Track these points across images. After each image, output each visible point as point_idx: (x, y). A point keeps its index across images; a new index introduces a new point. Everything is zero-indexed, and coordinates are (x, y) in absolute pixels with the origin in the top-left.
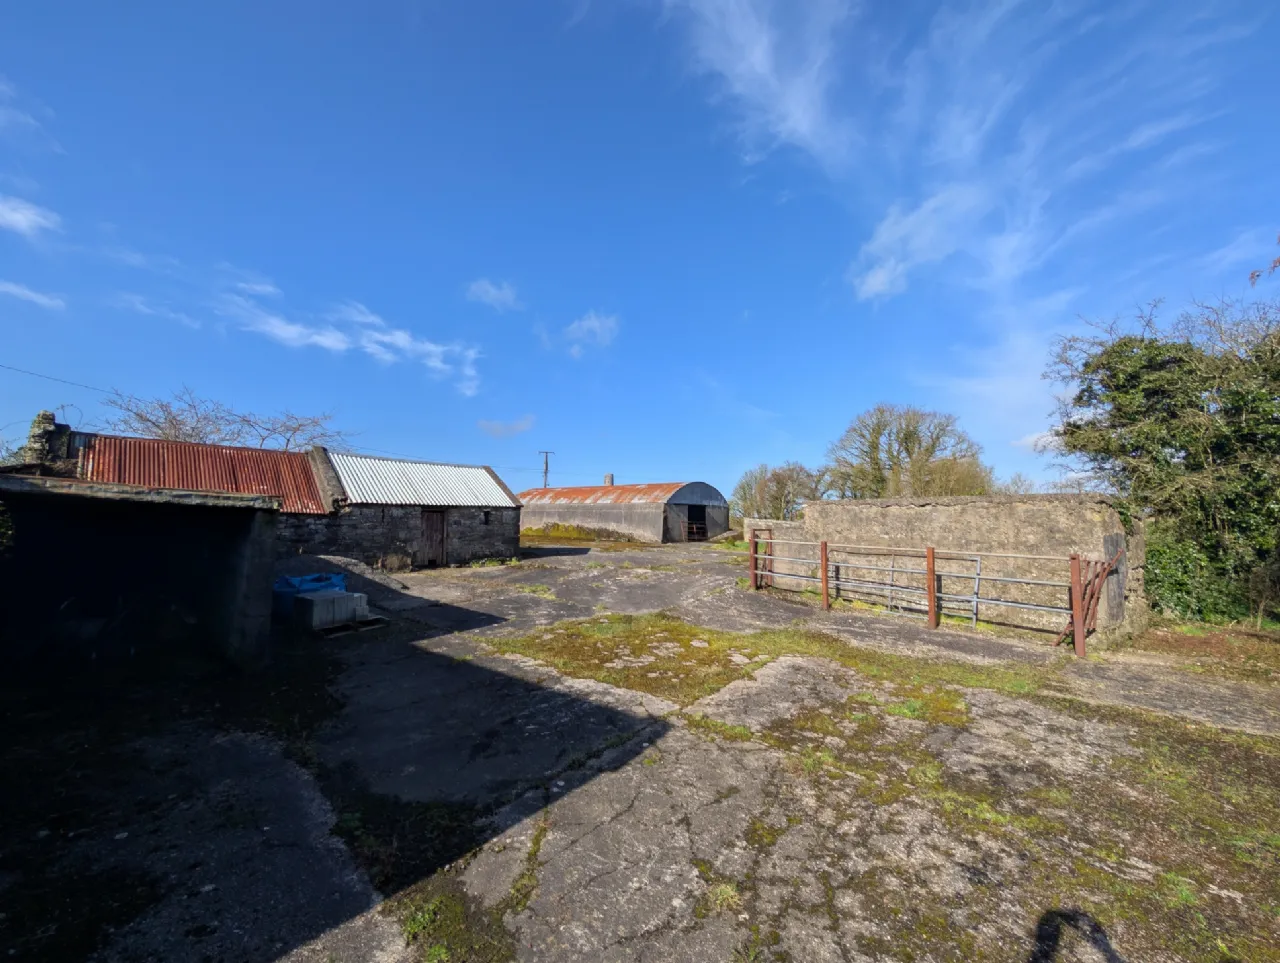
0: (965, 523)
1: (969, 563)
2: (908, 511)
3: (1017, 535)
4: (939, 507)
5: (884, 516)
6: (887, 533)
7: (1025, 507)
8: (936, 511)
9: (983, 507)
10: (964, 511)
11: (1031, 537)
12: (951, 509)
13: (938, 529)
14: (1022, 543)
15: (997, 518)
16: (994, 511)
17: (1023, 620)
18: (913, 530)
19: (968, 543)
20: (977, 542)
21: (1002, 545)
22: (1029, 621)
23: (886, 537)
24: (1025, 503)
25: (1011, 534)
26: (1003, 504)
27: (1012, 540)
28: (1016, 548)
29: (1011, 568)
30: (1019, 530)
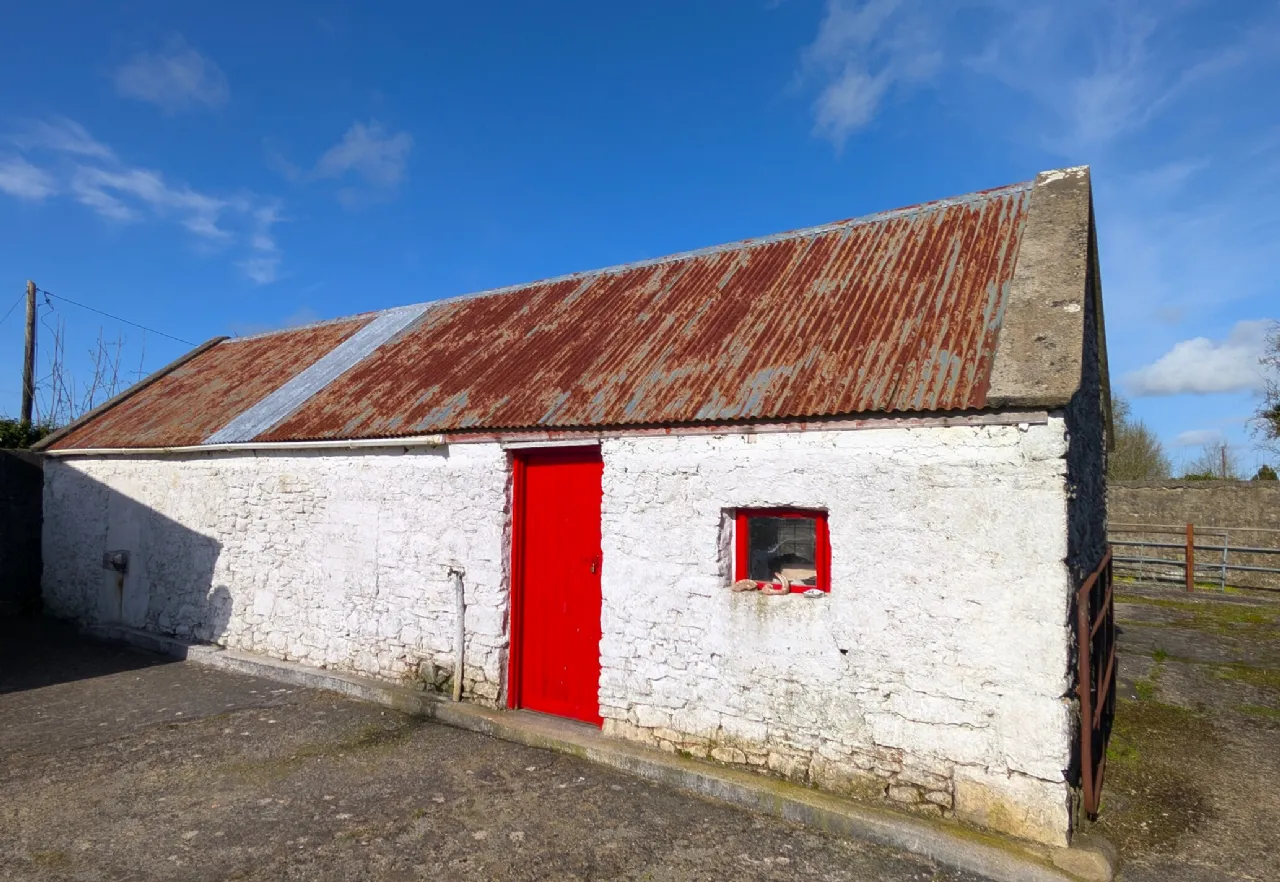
0: (1215, 503)
1: (1218, 537)
2: (1159, 493)
3: (1261, 514)
4: (1190, 489)
5: (1134, 496)
6: (1136, 513)
7: (1268, 491)
8: (1187, 492)
9: (1232, 490)
10: (1214, 493)
11: (1273, 515)
12: (1202, 491)
13: (1188, 509)
14: (1265, 521)
15: (1244, 500)
16: (1242, 494)
17: (1264, 583)
18: (1163, 510)
19: (1217, 521)
20: (1224, 520)
21: (1249, 523)
22: (1270, 584)
23: (1136, 515)
24: (1269, 488)
25: (1256, 513)
26: (1250, 488)
27: (1257, 518)
28: (1259, 524)
29: (1255, 541)
30: (1263, 510)
